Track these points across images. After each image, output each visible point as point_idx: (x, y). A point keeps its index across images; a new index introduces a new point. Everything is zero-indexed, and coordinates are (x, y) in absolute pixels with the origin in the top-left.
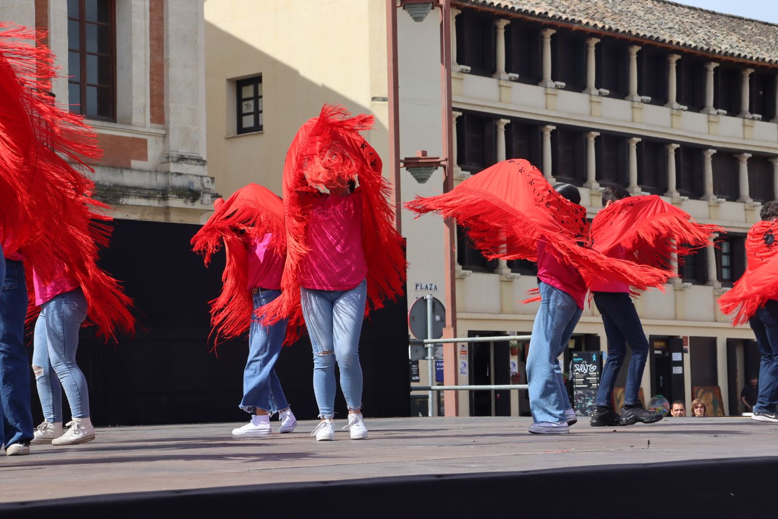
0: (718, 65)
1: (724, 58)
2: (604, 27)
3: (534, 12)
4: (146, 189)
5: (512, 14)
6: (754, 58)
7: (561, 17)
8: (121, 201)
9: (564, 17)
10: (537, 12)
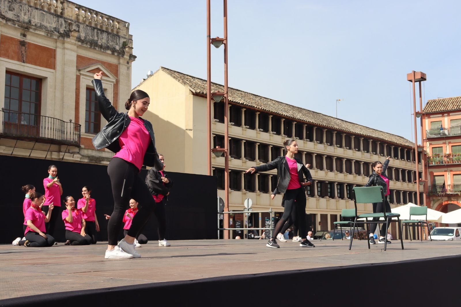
0: (296, 123)
1: (298, 120)
2: (261, 108)
3: (239, 102)
4: (110, 158)
5: (232, 103)
6: (307, 121)
7: (248, 105)
8: (101, 162)
9: (249, 105)
10: (240, 103)
